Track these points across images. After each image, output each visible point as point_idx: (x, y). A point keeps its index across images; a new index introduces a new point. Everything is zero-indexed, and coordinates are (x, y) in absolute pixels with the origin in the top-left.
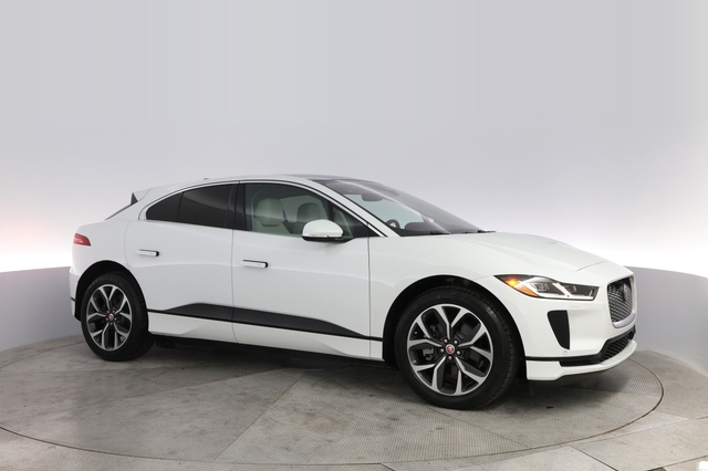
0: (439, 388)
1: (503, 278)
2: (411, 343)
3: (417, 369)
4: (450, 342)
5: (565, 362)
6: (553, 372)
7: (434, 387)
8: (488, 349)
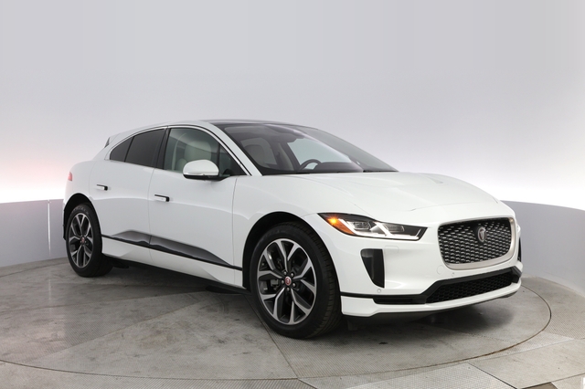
0: (279, 317)
1: (325, 216)
2: (260, 274)
3: (264, 297)
4: (288, 274)
5: (380, 299)
6: (368, 309)
7: (275, 315)
8: (312, 283)
